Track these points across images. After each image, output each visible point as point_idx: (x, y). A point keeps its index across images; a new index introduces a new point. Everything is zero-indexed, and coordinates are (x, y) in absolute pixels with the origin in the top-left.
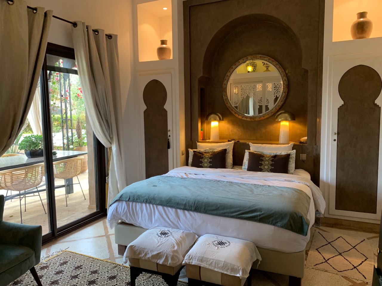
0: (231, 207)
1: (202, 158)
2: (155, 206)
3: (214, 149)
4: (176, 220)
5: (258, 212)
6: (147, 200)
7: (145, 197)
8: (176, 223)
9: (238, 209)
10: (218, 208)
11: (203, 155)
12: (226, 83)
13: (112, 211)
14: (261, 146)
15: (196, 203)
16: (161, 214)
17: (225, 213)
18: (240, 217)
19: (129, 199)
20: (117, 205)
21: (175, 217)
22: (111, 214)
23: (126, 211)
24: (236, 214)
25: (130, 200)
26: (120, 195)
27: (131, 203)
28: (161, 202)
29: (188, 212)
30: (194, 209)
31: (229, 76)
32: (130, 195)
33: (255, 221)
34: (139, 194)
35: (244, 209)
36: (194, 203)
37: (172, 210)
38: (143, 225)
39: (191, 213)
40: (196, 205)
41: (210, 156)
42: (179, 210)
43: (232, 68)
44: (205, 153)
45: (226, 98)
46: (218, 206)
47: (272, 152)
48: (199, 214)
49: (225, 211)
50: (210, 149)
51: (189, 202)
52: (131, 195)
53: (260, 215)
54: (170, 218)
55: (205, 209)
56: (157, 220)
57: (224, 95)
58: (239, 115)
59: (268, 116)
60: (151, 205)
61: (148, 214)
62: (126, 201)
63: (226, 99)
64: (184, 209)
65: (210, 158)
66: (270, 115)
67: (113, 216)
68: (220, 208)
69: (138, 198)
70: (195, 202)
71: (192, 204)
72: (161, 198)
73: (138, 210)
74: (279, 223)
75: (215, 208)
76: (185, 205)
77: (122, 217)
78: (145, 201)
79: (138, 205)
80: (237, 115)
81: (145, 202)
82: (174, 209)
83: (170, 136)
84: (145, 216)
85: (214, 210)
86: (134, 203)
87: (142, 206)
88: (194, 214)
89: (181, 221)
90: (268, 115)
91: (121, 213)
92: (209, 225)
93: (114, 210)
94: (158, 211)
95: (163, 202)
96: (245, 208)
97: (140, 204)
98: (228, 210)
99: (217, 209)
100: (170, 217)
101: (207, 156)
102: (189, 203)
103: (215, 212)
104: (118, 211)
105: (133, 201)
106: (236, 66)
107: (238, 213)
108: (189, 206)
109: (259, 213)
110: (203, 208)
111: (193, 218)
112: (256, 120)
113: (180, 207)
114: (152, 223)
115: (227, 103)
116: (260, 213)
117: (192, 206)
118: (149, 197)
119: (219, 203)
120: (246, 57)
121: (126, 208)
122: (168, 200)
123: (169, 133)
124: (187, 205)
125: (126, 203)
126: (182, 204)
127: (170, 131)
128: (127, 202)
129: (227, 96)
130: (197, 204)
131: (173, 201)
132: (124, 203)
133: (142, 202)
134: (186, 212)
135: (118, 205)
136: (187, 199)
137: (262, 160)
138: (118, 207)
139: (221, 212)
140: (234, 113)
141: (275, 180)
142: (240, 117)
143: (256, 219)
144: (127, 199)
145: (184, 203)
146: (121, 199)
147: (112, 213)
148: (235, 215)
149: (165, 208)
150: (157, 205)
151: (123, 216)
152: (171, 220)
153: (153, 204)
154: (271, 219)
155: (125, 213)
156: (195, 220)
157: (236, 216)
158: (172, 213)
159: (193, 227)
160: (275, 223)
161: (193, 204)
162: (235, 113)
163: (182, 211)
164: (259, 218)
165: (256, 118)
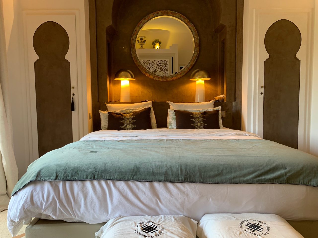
0: (240, 167)
1: (123, 119)
2: (110, 183)
3: (133, 110)
4: (154, 200)
5: (281, 169)
6: (93, 174)
7: (88, 169)
8: (153, 206)
9: (251, 169)
10: (222, 171)
11: (122, 115)
12: (135, 39)
13: (22, 203)
14: (183, 105)
15: (183, 168)
16: (124, 194)
17: (234, 178)
18: (259, 180)
19: (57, 176)
20: (32, 192)
21: (151, 197)
22: (20, 210)
23: (53, 198)
24: (251, 176)
25: (59, 178)
26: (36, 172)
27: (61, 185)
28: (122, 174)
29: (174, 185)
30: (183, 178)
31: (138, 31)
32: (56, 170)
33: (281, 183)
34: (76, 166)
35: (261, 168)
36: (181, 169)
37: (145, 186)
38: (89, 219)
39: (179, 185)
40: (184, 171)
41: (132, 116)
42: (156, 184)
43: (141, 22)
44: (124, 113)
45: (135, 55)
46: (221, 168)
47: (197, 110)
48: (193, 185)
49: (233, 175)
50: (127, 110)
51: (171, 168)
52: (58, 169)
53: (286, 174)
54: (142, 199)
55: (201, 176)
56: (117, 206)
57: (133, 52)
58: (150, 75)
59: (180, 76)
60: (103, 183)
61: (98, 198)
62: (50, 181)
63: (135, 57)
64: (166, 181)
65: (133, 119)
66: (182, 75)
67: (25, 212)
68: (225, 171)
69: (74, 173)
70: (181, 167)
71: (178, 170)
72: (119, 168)
73: (78, 194)
74: (312, 180)
75: (217, 172)
76: (166, 173)
77: (45, 211)
78: (89, 177)
79: (77, 186)
80: (147, 75)
81: (91, 178)
82: (147, 184)
83: (74, 95)
84: (92, 201)
85: (216, 176)
86: (68, 184)
87: (84, 186)
88: (184, 187)
89: (163, 202)
90: (181, 74)
91: (42, 204)
92: (211, 200)
93: (26, 202)
94: (119, 190)
95: (126, 174)
96: (261, 166)
97: (79, 183)
98: (238, 173)
99: (220, 174)
100: (142, 197)
101: (129, 117)
102: (172, 171)
103: (218, 179)
104: (34, 201)
105: (65, 180)
106: (145, 21)
107: (254, 175)
108: (172, 174)
109: (283, 171)
110: (198, 174)
111: (184, 193)
112: (169, 79)
113: (158, 178)
114: (107, 212)
115: (137, 61)
116: (286, 170)
117: (178, 175)
118: (95, 169)
119: (221, 165)
120: (156, 12)
121: (52, 194)
122: (133, 169)
123: (72, 91)
124: (170, 173)
125: (52, 185)
126: (161, 174)
127: (74, 88)
128: (53, 183)
129: (136, 53)
130: (186, 170)
131: (142, 170)
132: (47, 186)
133: (83, 180)
134: (170, 185)
135: (35, 190)
136: (166, 165)
137: (193, 118)
138: (34, 194)
139: (228, 177)
140: (144, 72)
141: (225, 135)
142: (151, 77)
143: (281, 179)
144: (53, 178)
145: (164, 170)
146: (39, 178)
147: (23, 206)
148: (250, 179)
149: (131, 183)
150: (114, 180)
151: (46, 209)
152: (145, 202)
153: (106, 180)
154: (301, 177)
155: (51, 203)
156: (187, 195)
157: (252, 180)
158: (144, 190)
159: (183, 208)
160: (307, 182)
161: (180, 171)
162: (146, 72)
163: (161, 184)
164: (285, 177)
165: (168, 77)
